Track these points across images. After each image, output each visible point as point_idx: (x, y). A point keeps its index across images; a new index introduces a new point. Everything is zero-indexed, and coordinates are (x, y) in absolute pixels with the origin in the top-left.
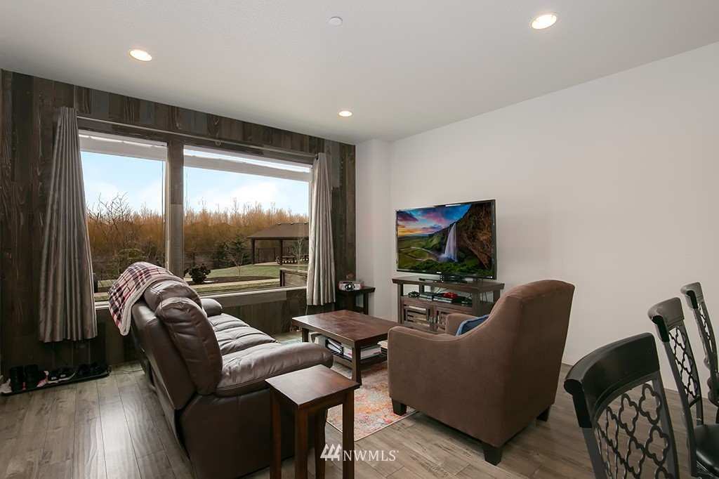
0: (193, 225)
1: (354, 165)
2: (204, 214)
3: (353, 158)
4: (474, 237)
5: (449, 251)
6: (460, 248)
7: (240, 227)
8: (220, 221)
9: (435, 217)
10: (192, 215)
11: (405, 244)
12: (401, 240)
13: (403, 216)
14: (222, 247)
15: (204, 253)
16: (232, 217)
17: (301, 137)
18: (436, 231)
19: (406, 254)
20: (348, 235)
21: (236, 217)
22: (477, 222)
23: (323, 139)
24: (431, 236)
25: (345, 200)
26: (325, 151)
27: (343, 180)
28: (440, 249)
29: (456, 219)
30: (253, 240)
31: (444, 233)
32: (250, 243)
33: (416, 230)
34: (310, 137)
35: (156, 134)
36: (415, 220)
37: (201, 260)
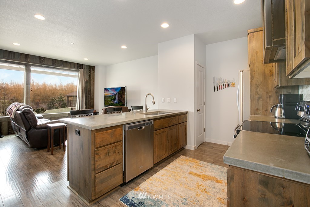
0: (38, 89)
1: (94, 73)
2: (44, 84)
3: (94, 70)
4: (122, 96)
5: (116, 101)
6: (119, 100)
7: (63, 90)
8: (53, 88)
9: (113, 90)
10: (38, 85)
11: (106, 98)
12: (105, 97)
13: (106, 90)
14: (53, 100)
15: (44, 102)
16: (59, 86)
17: (74, 63)
18: (114, 94)
19: (107, 101)
20: (92, 95)
21: (61, 87)
22: (122, 92)
23: (82, 64)
24: (112, 96)
25: (91, 84)
26: (83, 68)
27: (90, 77)
28: (114, 100)
29: (118, 91)
30: (68, 97)
31: (115, 95)
32: (67, 98)
33: (109, 94)
34: (78, 64)
35: (21, 63)
36: (109, 91)
37: (42, 106)
